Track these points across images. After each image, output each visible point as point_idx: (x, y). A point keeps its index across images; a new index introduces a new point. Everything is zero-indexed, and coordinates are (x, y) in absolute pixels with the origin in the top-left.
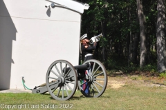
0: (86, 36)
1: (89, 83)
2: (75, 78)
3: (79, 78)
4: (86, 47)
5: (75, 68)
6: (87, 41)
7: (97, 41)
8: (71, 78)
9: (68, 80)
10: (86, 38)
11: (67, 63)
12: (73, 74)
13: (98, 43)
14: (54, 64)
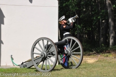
0: (64, 17)
1: (68, 57)
2: (55, 53)
3: (59, 53)
4: (64, 27)
5: (56, 44)
6: (65, 22)
7: (74, 21)
8: (52, 53)
9: (49, 54)
10: (64, 20)
11: (48, 40)
12: (54, 49)
13: (74, 23)
14: (37, 42)
